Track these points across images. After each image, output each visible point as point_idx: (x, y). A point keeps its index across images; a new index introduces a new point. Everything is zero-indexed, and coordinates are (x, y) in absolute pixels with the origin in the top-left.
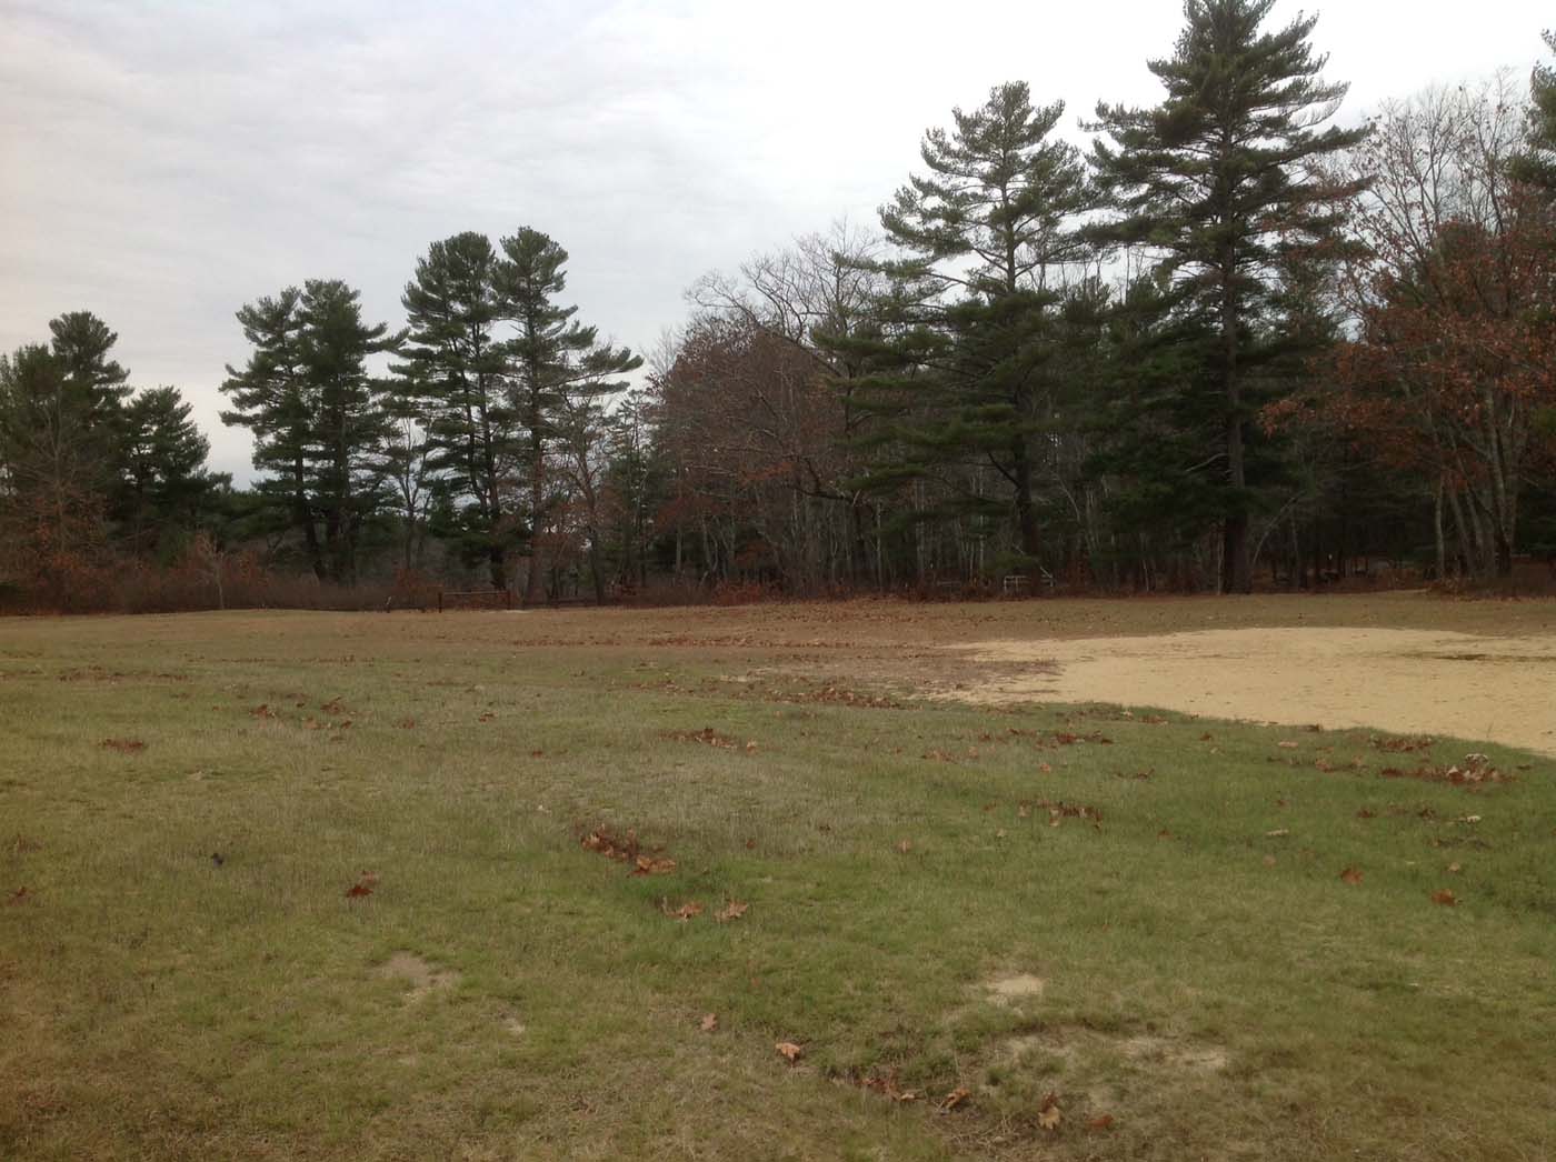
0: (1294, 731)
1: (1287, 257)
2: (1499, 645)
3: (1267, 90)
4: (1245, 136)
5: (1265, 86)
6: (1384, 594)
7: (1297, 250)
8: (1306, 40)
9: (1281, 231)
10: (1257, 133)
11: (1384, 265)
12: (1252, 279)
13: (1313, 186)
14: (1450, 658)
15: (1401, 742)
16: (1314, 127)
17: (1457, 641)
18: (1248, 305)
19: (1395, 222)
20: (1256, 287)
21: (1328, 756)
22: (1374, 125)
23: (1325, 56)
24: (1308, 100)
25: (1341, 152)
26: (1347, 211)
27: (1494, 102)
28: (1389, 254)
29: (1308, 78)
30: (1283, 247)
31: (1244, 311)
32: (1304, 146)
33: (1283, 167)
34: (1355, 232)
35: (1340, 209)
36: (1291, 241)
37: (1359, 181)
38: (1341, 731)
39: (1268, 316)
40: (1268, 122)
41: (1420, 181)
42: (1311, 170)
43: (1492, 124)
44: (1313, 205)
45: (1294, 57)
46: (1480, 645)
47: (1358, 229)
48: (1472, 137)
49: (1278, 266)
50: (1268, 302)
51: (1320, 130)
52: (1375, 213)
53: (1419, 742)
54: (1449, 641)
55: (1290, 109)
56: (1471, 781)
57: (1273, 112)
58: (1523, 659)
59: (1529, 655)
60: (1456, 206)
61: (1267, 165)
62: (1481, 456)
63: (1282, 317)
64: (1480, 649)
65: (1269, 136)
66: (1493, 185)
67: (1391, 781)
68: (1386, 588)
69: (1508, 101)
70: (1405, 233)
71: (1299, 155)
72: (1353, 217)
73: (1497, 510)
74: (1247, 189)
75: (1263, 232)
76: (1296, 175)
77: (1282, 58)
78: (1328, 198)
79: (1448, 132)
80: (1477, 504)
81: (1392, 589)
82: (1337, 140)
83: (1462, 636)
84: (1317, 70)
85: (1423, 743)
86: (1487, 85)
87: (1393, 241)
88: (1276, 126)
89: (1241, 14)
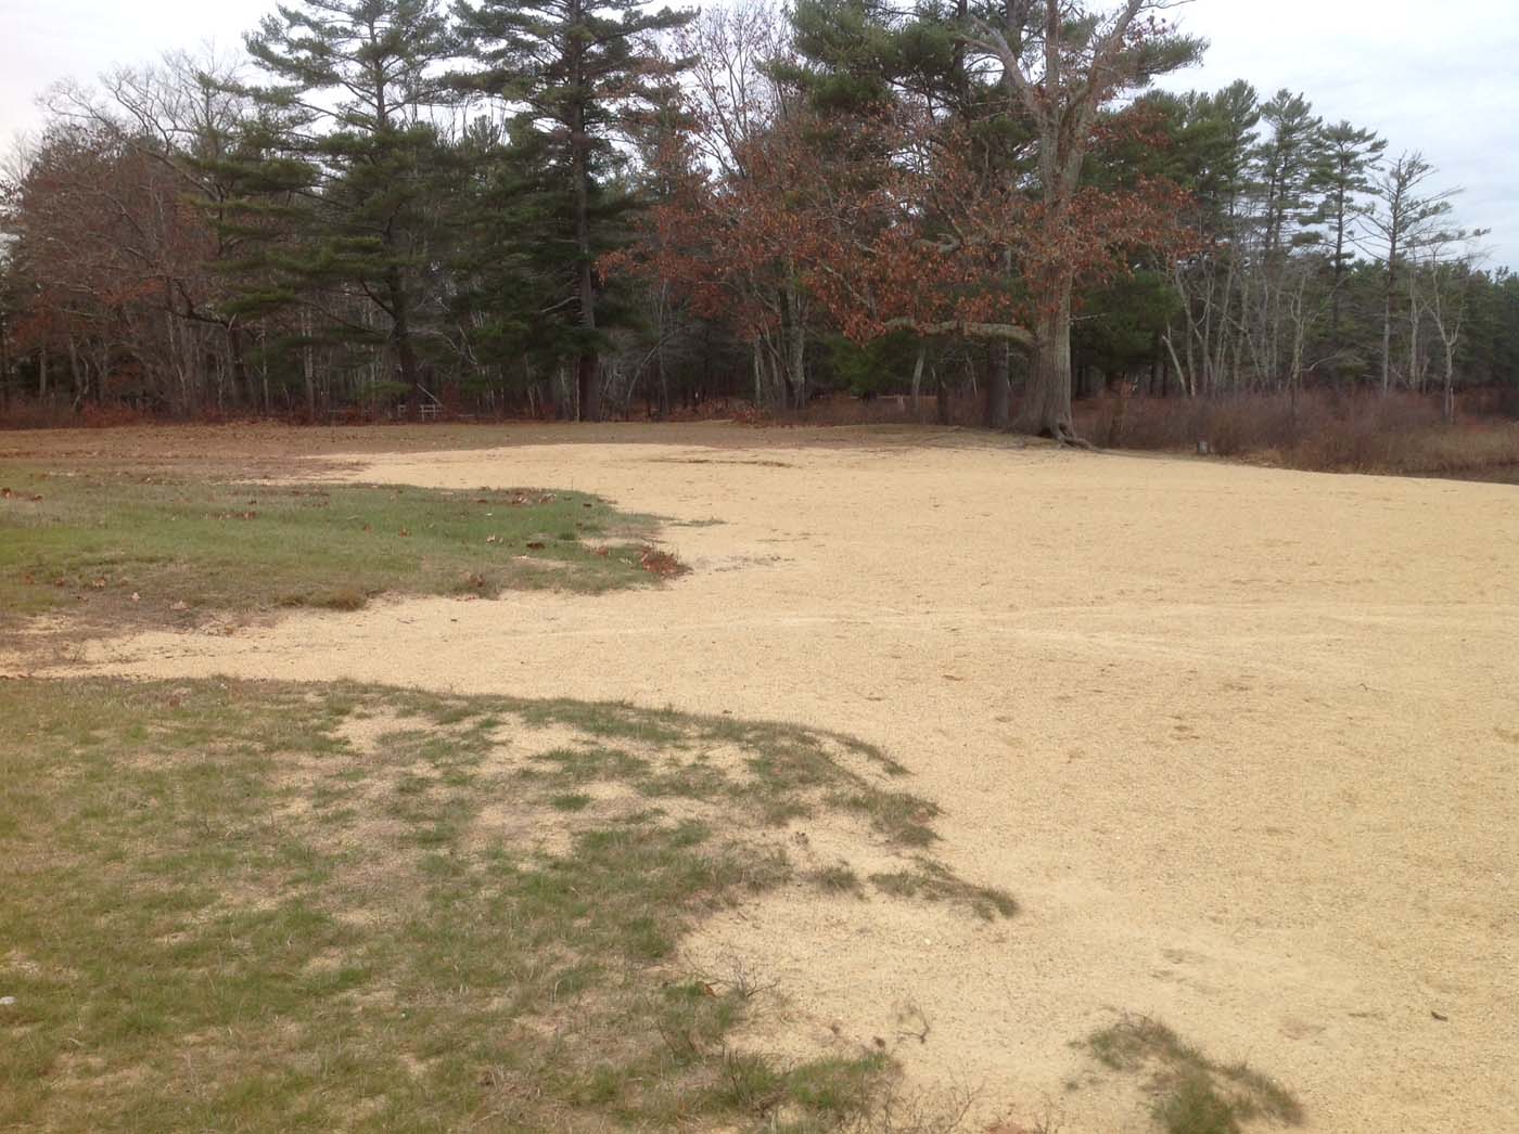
1: (628, 121)
4: (592, 5)
9: (624, 97)
12: (600, 139)
13: (647, 60)
14: (683, 462)
16: (645, 7)
19: (705, 102)
20: (603, 147)
30: (626, 112)
31: (593, 168)
32: (638, 22)
33: (626, 38)
36: (633, 107)
37: (683, 60)
41: (727, 66)
42: (647, 43)
46: (712, 454)
48: (765, 34)
49: (623, 130)
50: (614, 162)
52: (688, 92)
61: (612, 35)
65: (610, 8)
70: (713, 112)
71: (639, 29)
74: (595, 55)
75: (608, 97)
76: (636, 47)
82: (667, 19)
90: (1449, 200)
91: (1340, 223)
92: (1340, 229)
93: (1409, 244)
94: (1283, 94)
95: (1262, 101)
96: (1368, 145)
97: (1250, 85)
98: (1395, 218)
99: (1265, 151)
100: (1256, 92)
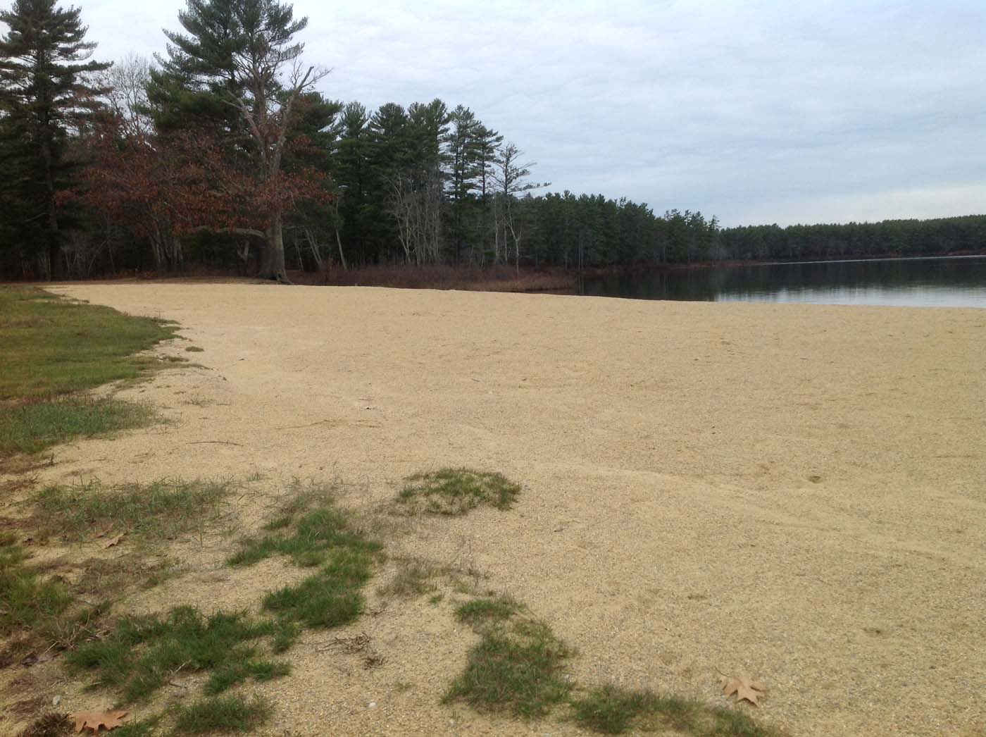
3: (63, 35)
4: (52, 58)
8: (78, 18)
10: (58, 56)
13: (85, 87)
23: (85, 29)
25: (97, 73)
29: (80, 36)
42: (84, 78)
45: (73, 25)
51: (87, 61)
57: (67, 46)
61: (64, 73)
74: (54, 83)
76: (79, 80)
77: (68, 23)
82: (95, 67)
84: (82, 34)
90: (528, 169)
91: (484, 178)
92: (484, 181)
93: (514, 190)
94: (460, 108)
95: (449, 111)
96: (494, 138)
97: (442, 102)
98: (506, 176)
99: (452, 138)
100: (446, 106)
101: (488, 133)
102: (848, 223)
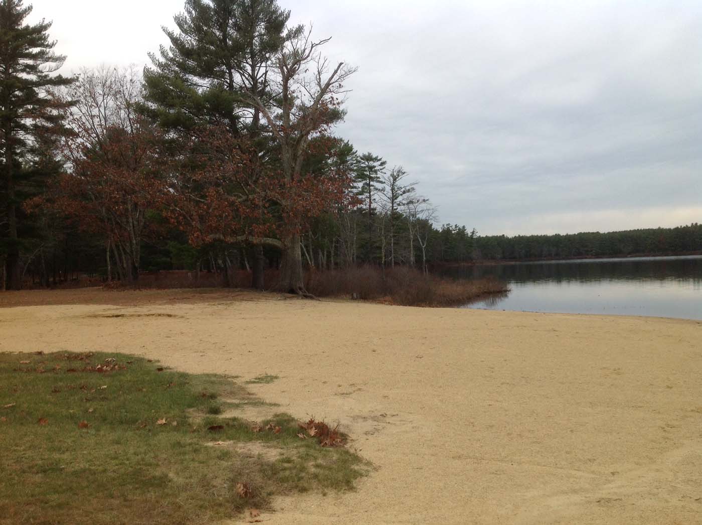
0: (30, 355)
1: (37, 131)
2: (129, 310)
3: (27, 51)
4: (16, 71)
5: (26, 49)
6: (84, 289)
7: (41, 129)
8: (47, 32)
9: (34, 119)
10: (23, 71)
11: (82, 141)
12: (20, 139)
13: (50, 100)
14: (109, 317)
15: (78, 356)
16: (50, 73)
17: (112, 309)
18: (18, 151)
19: (87, 122)
20: (22, 143)
21: (43, 366)
22: (78, 78)
23: (55, 42)
24: (47, 60)
25: (62, 87)
26: (66, 115)
27: (129, 78)
28: (84, 136)
29: (48, 50)
30: (35, 126)
31: (17, 154)
32: (44, 81)
33: (35, 89)
34: (69, 124)
35: (62, 113)
36: (39, 124)
37: (71, 101)
38: (52, 354)
39: (30, 158)
40: (27, 66)
41: (98, 106)
42: (48, 92)
43: (128, 86)
44: (49, 109)
45: (40, 39)
46: (123, 310)
47: (70, 123)
48: (120, 91)
49: (33, 134)
50: (28, 151)
51: (53, 75)
52: (78, 117)
53: (86, 356)
54: (109, 309)
55: (38, 62)
56: (106, 371)
57: (30, 62)
58: (139, 316)
59: (142, 314)
60: (113, 120)
61: (27, 86)
62: (125, 229)
63: (37, 159)
64: (123, 312)
65: (29, 73)
66: (129, 113)
67: (70, 374)
68: (84, 286)
69: (135, 78)
70: (92, 128)
71: (44, 84)
72: (68, 117)
73: (132, 252)
74: (17, 96)
75: (25, 118)
76: (42, 94)
77: (35, 38)
78: (56, 107)
79: (110, 87)
80: (124, 249)
81: (87, 287)
82: (60, 81)
83: (115, 307)
84: (51, 47)
85: (89, 356)
86: (126, 70)
87: (86, 130)
88: (32, 69)
89: (14, 12)
91: (370, 195)
92: (370, 198)
93: (399, 205)
96: (379, 163)
98: (393, 194)
101: (374, 159)
102: (554, 234)
